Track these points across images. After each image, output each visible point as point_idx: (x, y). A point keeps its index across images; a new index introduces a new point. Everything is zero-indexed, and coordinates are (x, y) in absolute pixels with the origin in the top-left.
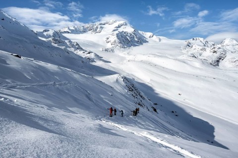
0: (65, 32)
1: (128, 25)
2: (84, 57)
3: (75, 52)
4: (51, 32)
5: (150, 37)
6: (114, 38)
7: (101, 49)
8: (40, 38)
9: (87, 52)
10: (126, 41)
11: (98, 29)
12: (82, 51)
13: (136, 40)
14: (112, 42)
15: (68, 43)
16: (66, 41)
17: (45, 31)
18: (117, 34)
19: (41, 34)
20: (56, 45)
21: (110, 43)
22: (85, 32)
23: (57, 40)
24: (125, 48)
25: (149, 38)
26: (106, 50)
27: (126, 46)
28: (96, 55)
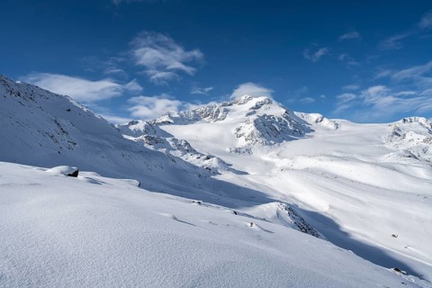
0: (164, 123)
1: (274, 102)
2: (199, 165)
3: (184, 158)
4: (141, 125)
5: (317, 122)
6: (249, 128)
7: (228, 150)
8: (125, 136)
9: (205, 157)
10: (273, 132)
11: (220, 114)
12: (196, 156)
13: (291, 128)
14: (247, 135)
15: (171, 143)
16: (168, 139)
17: (132, 123)
18: (255, 121)
19: (125, 130)
20: (151, 148)
21: (243, 138)
22: (197, 120)
23: (152, 138)
24: (271, 144)
25: (315, 125)
26: (236, 151)
27: (272, 142)
28: (220, 161)
